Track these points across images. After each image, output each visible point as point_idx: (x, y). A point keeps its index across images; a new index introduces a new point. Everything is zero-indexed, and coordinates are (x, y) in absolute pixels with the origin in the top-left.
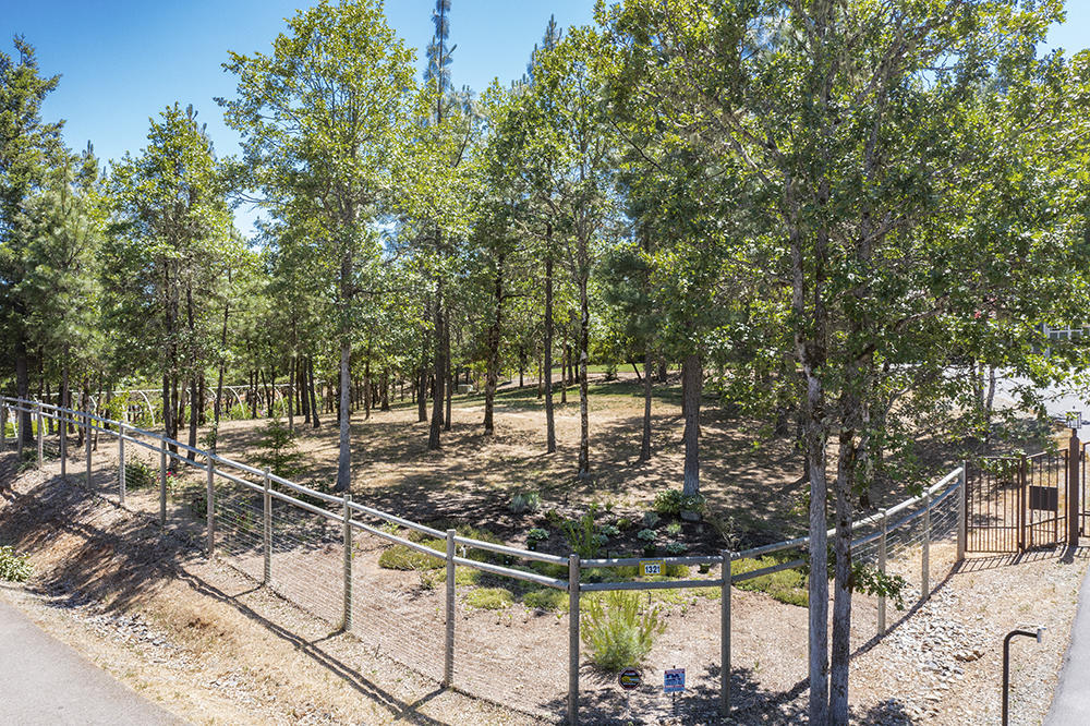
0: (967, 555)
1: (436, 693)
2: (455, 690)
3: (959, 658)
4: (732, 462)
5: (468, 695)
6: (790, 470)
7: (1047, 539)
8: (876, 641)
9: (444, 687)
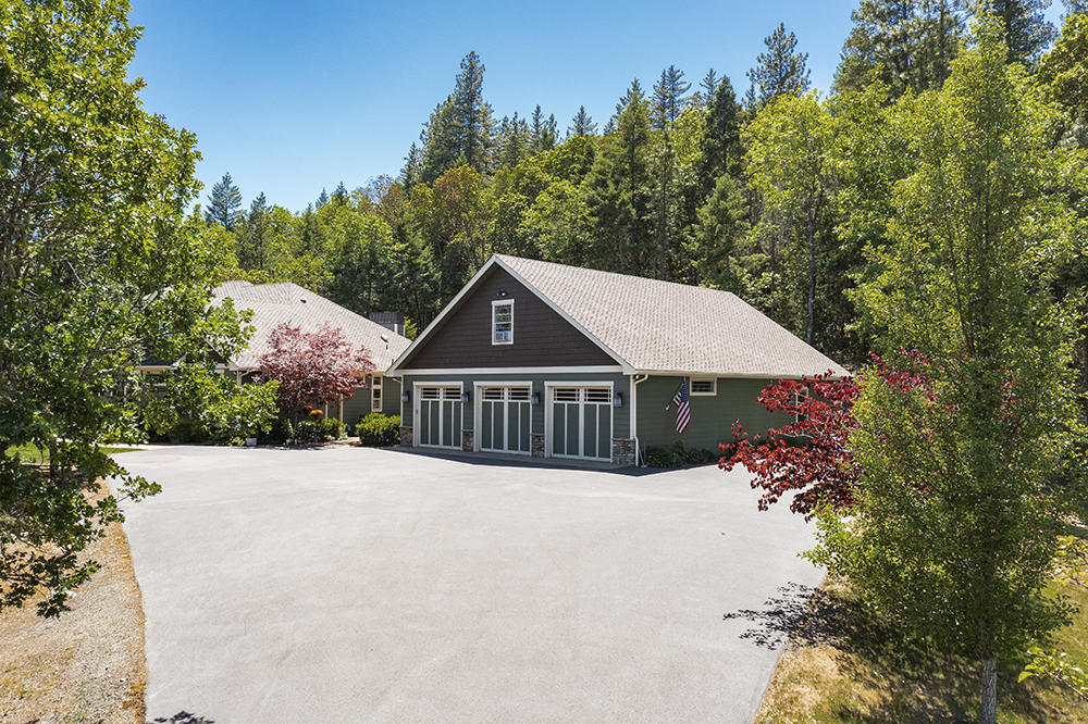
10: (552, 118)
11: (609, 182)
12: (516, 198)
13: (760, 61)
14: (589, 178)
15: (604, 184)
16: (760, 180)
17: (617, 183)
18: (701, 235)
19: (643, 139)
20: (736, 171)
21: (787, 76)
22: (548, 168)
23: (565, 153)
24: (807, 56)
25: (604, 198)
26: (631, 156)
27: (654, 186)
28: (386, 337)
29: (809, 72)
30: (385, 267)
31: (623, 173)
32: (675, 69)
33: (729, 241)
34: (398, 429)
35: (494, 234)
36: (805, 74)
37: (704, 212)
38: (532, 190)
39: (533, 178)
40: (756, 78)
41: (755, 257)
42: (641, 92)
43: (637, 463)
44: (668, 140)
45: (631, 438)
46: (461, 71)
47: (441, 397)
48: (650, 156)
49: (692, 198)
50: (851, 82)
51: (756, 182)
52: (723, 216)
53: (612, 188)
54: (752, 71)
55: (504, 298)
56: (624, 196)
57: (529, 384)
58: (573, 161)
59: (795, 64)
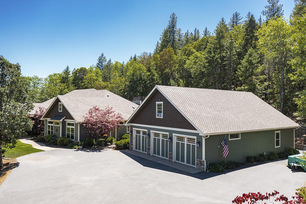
12: (184, 57)
13: (266, 8)
14: (206, 51)
15: (211, 53)
16: (263, 50)
17: (215, 52)
18: (243, 69)
19: (223, 37)
20: (254, 47)
21: (275, 13)
22: (195, 47)
23: (200, 43)
24: (283, 5)
25: (210, 57)
26: (219, 43)
27: (227, 53)
28: (134, 107)
29: (283, 11)
30: (144, 80)
31: (217, 48)
32: (237, 13)
33: (252, 71)
34: (128, 144)
35: (178, 69)
36: (282, 11)
37: (244, 62)
38: (190, 55)
39: (190, 51)
40: (265, 14)
41: (262, 77)
42: (225, 21)
43: (205, 170)
44: (231, 37)
45: (203, 160)
46: (170, 19)
47: (141, 134)
48: (226, 43)
49: (240, 55)
50: (298, 13)
51: (261, 51)
52: (250, 63)
53: (213, 54)
54: (263, 11)
55: (159, 101)
56: (217, 56)
57: (168, 133)
58: (202, 45)
59: (278, 8)
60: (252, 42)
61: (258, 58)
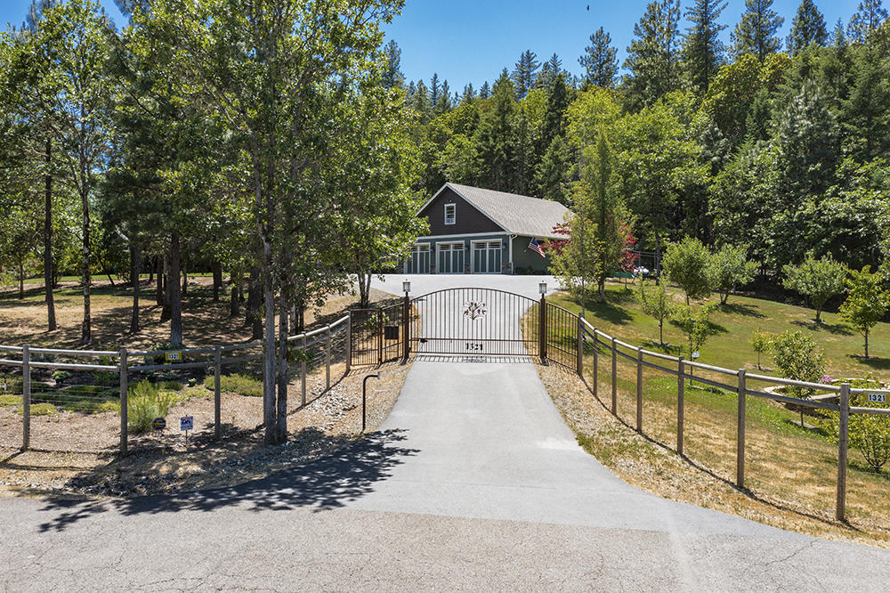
0: (351, 368)
1: (18, 454)
2: (33, 450)
3: (344, 410)
4: (204, 332)
5: (44, 451)
6: (245, 334)
7: (393, 355)
8: (301, 408)
9: (23, 450)
10: (446, 83)
11: (490, 138)
13: (587, 51)
14: (477, 133)
15: (487, 140)
16: (576, 140)
17: (495, 138)
18: (544, 171)
20: (563, 134)
21: (603, 63)
22: (450, 125)
24: (617, 50)
25: (487, 147)
26: (503, 122)
27: (516, 140)
29: (618, 61)
31: (498, 132)
32: (530, 52)
33: (559, 174)
36: (616, 61)
37: (546, 158)
38: (441, 140)
39: (440, 131)
40: (584, 63)
43: (512, 273)
45: (510, 263)
47: (419, 250)
48: (514, 122)
49: (540, 147)
51: (573, 141)
52: (556, 160)
53: (491, 142)
54: (581, 57)
55: (451, 203)
56: (499, 146)
57: (463, 242)
58: (466, 121)
59: (610, 55)
60: (559, 123)
61: (569, 153)
